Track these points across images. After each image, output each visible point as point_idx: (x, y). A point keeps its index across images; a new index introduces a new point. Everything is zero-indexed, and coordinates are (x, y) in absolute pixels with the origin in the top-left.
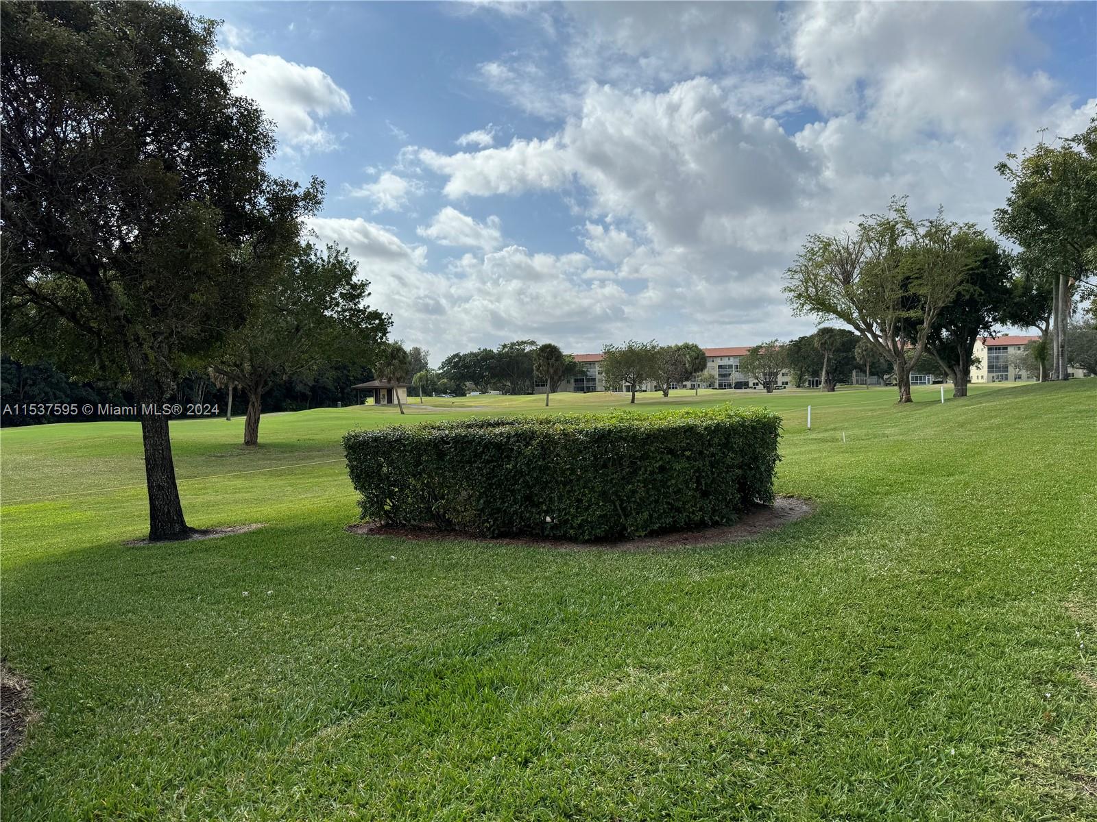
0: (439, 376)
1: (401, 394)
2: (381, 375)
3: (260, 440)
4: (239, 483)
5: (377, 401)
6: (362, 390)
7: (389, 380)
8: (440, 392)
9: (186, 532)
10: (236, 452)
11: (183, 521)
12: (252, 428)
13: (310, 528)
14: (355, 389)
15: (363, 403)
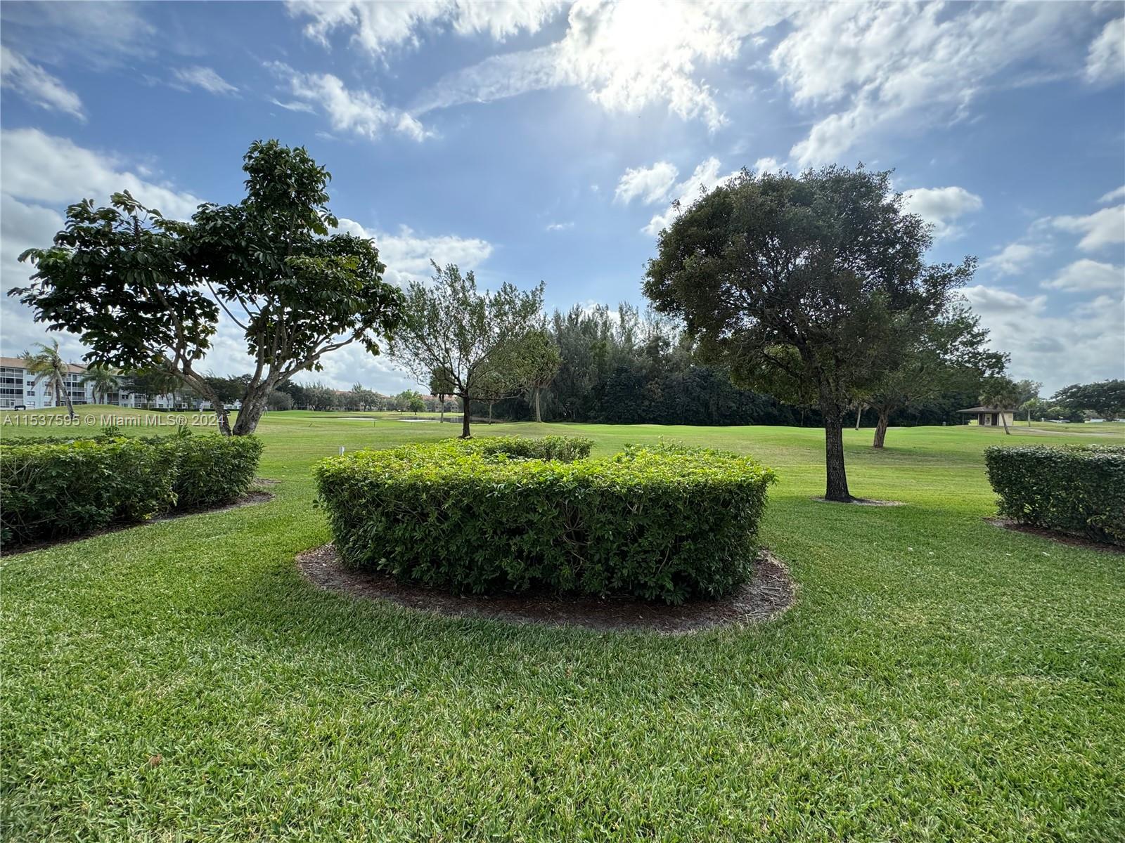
0: (1050, 405)
1: (1007, 419)
2: (988, 402)
3: (884, 445)
4: (873, 472)
5: (982, 423)
6: (967, 414)
7: (996, 407)
8: (1049, 418)
9: (849, 499)
10: (867, 451)
11: (847, 491)
12: (880, 437)
13: (947, 513)
14: (960, 413)
15: (966, 423)
